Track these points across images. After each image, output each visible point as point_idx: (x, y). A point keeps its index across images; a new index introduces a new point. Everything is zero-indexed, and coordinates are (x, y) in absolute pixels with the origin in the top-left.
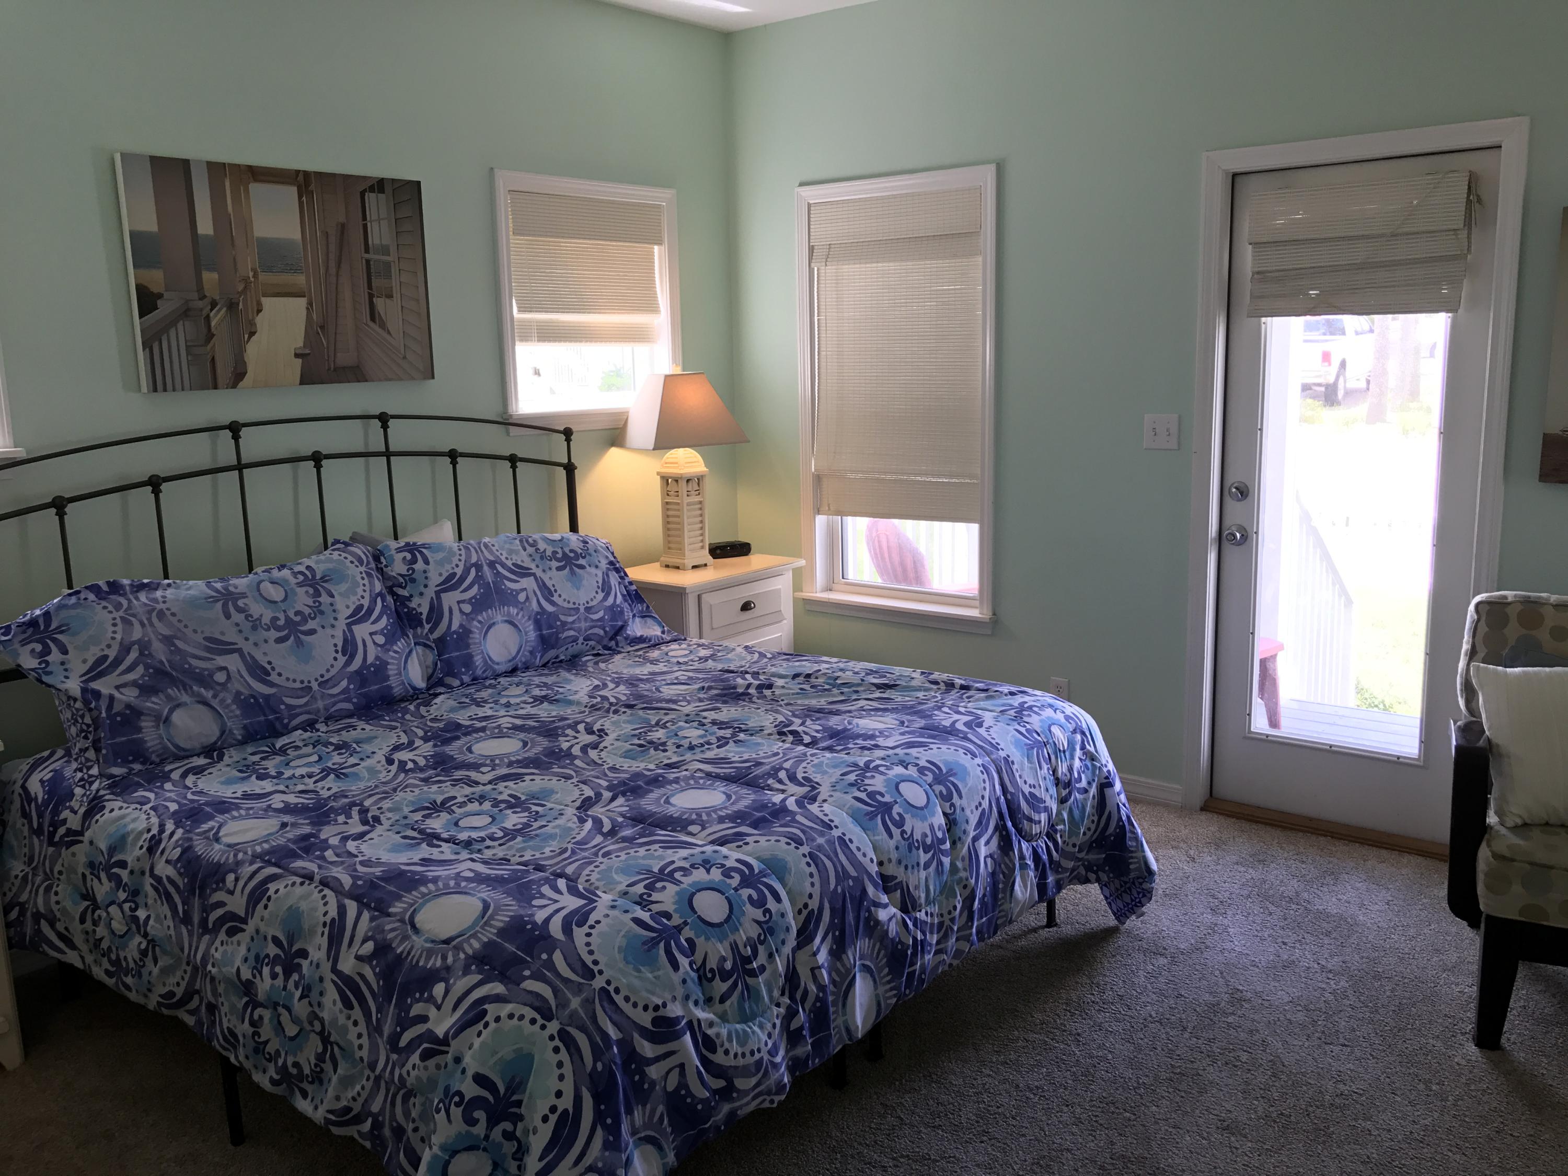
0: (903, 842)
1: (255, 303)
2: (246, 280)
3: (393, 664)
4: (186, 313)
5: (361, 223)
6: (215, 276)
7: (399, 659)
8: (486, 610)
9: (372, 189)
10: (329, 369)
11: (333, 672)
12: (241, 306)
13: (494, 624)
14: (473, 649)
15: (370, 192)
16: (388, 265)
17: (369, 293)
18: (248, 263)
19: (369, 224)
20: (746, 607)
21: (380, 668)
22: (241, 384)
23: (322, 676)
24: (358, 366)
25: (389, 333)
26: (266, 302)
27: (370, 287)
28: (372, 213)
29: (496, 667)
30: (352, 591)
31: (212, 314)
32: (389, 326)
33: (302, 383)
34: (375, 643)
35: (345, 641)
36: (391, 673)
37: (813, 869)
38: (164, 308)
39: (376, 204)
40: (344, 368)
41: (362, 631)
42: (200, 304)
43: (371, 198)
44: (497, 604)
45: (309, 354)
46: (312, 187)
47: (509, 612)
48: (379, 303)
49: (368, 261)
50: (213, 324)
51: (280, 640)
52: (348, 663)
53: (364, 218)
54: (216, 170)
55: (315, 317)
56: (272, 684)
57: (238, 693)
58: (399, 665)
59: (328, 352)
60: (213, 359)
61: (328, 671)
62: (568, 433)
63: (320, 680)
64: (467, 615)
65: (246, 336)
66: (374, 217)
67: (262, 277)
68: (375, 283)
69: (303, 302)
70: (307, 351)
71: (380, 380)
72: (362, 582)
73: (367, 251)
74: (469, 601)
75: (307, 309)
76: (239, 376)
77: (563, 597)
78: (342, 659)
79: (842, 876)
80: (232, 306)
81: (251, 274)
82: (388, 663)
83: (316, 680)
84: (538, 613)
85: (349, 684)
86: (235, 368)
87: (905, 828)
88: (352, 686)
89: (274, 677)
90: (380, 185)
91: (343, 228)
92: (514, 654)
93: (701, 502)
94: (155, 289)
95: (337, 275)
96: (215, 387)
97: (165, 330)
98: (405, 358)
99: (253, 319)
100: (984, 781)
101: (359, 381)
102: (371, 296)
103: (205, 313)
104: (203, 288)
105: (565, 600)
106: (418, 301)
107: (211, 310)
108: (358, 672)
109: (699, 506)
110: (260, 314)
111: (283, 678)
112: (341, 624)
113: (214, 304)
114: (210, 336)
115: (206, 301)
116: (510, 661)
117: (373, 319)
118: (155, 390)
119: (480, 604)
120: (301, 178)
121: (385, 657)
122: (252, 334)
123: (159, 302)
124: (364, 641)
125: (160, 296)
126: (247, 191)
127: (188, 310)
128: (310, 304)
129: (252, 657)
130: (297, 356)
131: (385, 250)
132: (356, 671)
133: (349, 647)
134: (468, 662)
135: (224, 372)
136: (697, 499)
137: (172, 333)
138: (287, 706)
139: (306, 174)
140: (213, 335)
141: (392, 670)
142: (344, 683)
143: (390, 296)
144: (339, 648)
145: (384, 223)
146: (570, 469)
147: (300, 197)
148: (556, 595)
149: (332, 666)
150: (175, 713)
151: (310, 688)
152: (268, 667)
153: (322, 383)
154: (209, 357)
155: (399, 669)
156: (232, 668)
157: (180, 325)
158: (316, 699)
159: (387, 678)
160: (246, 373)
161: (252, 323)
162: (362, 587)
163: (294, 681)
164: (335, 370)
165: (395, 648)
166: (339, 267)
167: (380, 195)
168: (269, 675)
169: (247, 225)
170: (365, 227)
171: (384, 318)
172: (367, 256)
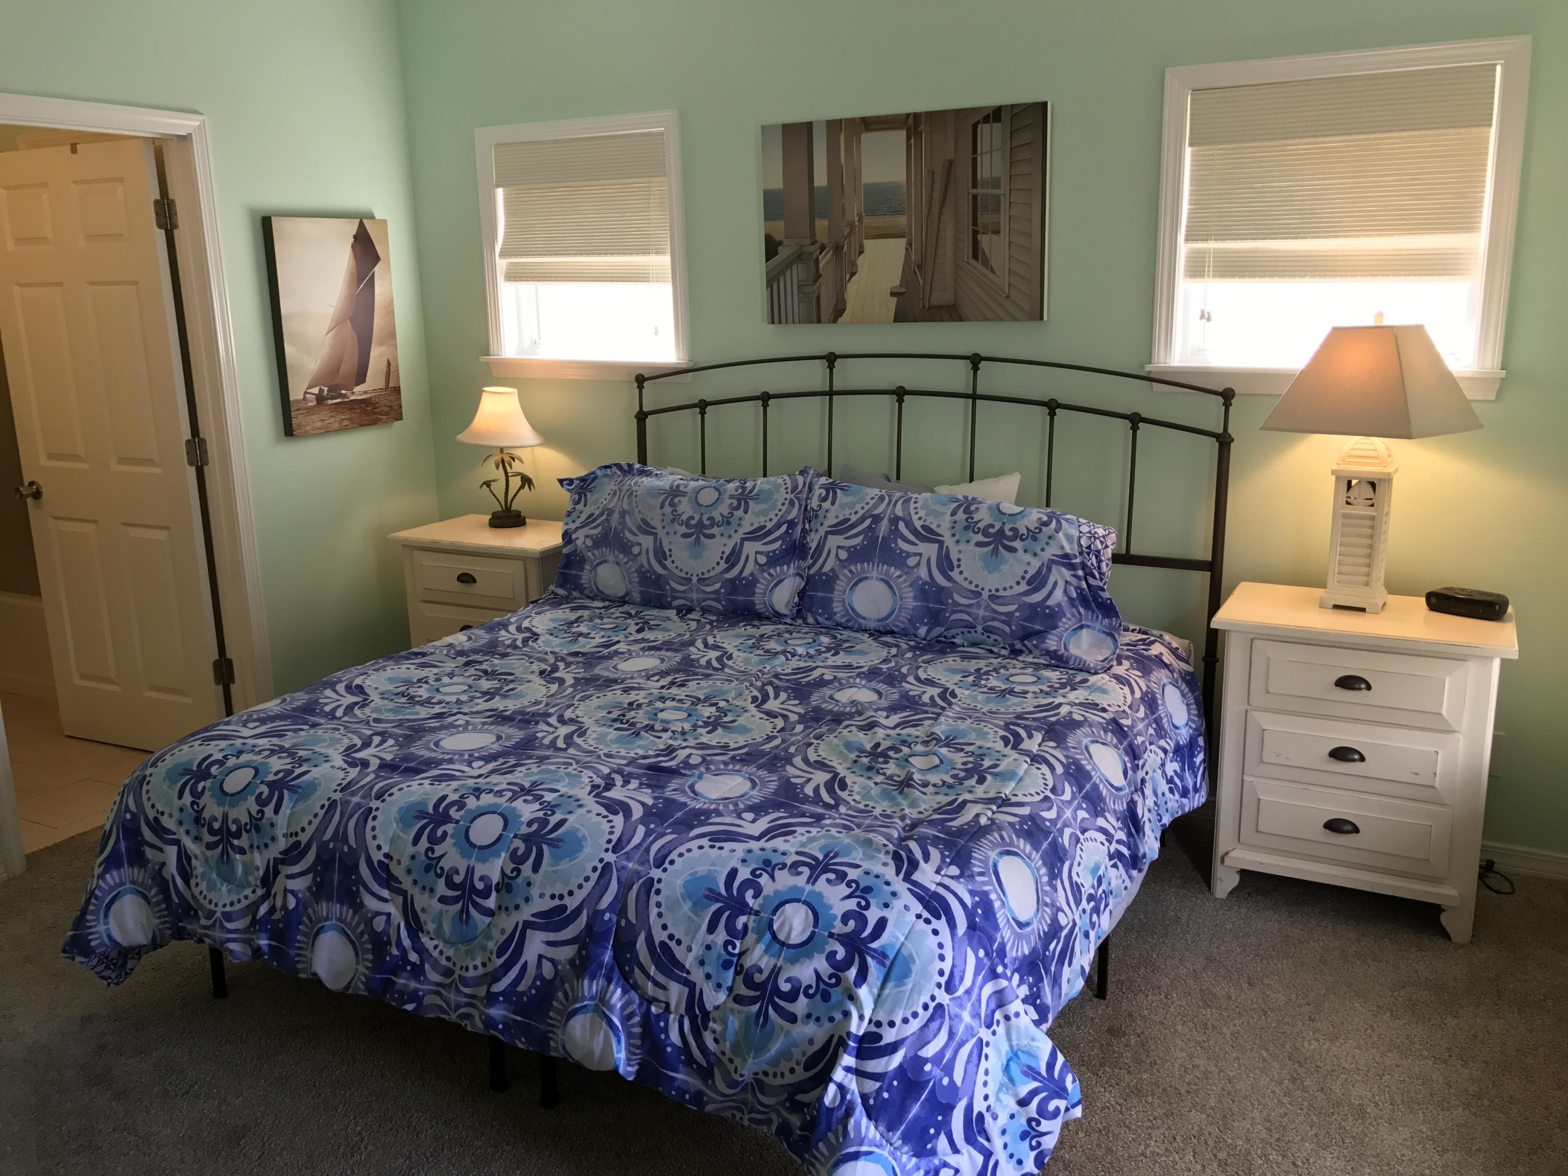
0: (423, 858)
1: (858, 246)
2: (851, 225)
3: (762, 584)
4: (799, 257)
5: (970, 156)
6: (826, 222)
7: (769, 582)
8: (862, 562)
9: (986, 120)
10: (924, 307)
11: (712, 574)
12: (845, 249)
13: (866, 578)
14: (836, 596)
15: (984, 122)
16: (997, 198)
17: (974, 230)
18: (855, 207)
19: (979, 158)
20: (1348, 683)
21: (752, 582)
22: (840, 319)
23: (703, 574)
24: (954, 306)
25: (992, 271)
26: (869, 244)
27: (975, 222)
28: (984, 143)
29: (862, 621)
30: (764, 513)
31: (820, 257)
32: (993, 263)
33: (896, 320)
34: (756, 561)
35: (733, 551)
36: (757, 590)
37: (322, 813)
38: (784, 253)
39: (990, 135)
40: (939, 307)
41: (750, 548)
42: (812, 248)
43: (985, 130)
44: (876, 560)
45: (904, 293)
46: (922, 127)
47: (887, 573)
48: (984, 240)
49: (975, 197)
50: (821, 265)
51: (685, 536)
52: (727, 570)
53: (975, 151)
54: (834, 126)
55: (913, 257)
56: (664, 567)
57: (642, 566)
58: (767, 586)
59: (924, 291)
60: (818, 298)
61: (709, 571)
62: (1227, 396)
63: (701, 576)
64: (840, 561)
65: (848, 276)
66: (986, 148)
67: (867, 221)
68: (982, 218)
69: (903, 242)
70: (903, 290)
71: (978, 320)
72: (780, 507)
73: (975, 186)
74: (848, 549)
75: (907, 249)
76: (838, 312)
77: (965, 575)
78: (723, 566)
79: (340, 836)
80: (838, 249)
81: (856, 219)
82: (758, 582)
83: (698, 575)
84: (926, 583)
85: (721, 587)
86: (836, 305)
87: (435, 847)
88: (723, 590)
89: (668, 563)
90: (995, 114)
91: (950, 165)
92: (884, 614)
93: (1373, 518)
94: (777, 237)
95: (940, 214)
96: (819, 322)
97: (783, 272)
98: (1008, 297)
99: (855, 261)
100: (587, 879)
101: (954, 321)
102: (975, 233)
103: (815, 256)
104: (815, 234)
105: (966, 579)
106: (1030, 235)
107: (821, 253)
108: (732, 581)
109: (1369, 523)
110: (862, 256)
111: (674, 565)
112: (737, 538)
113: (822, 248)
114: (818, 276)
115: (818, 245)
116: (879, 621)
117: (975, 257)
118: (773, 322)
119: (856, 555)
120: (911, 121)
121: (759, 576)
122: (853, 274)
123: (780, 248)
124: (747, 556)
125: (781, 243)
126: (859, 141)
127: (802, 254)
128: (910, 244)
129: (661, 542)
130: (893, 294)
131: (996, 183)
132: (730, 579)
133: (733, 558)
134: (826, 604)
135: (827, 309)
136: (1370, 512)
137: (788, 273)
138: (672, 588)
139: (917, 116)
140: (820, 276)
141: (760, 588)
142: (718, 586)
143: (997, 232)
144: (725, 556)
145: (997, 156)
146: (1224, 441)
147: (908, 139)
148: (957, 571)
149: (713, 568)
150: (601, 566)
151: (691, 580)
152: (668, 553)
153: (916, 321)
154: (816, 295)
155: (765, 590)
156: (644, 547)
157: (794, 267)
158: (692, 590)
159: (753, 594)
160: (844, 310)
161: (854, 264)
162: (777, 511)
163: (681, 570)
164: (930, 308)
165: (772, 571)
166: (942, 205)
167: (995, 125)
168: (666, 559)
169: (856, 174)
170: (974, 161)
171: (988, 256)
172: (975, 191)
